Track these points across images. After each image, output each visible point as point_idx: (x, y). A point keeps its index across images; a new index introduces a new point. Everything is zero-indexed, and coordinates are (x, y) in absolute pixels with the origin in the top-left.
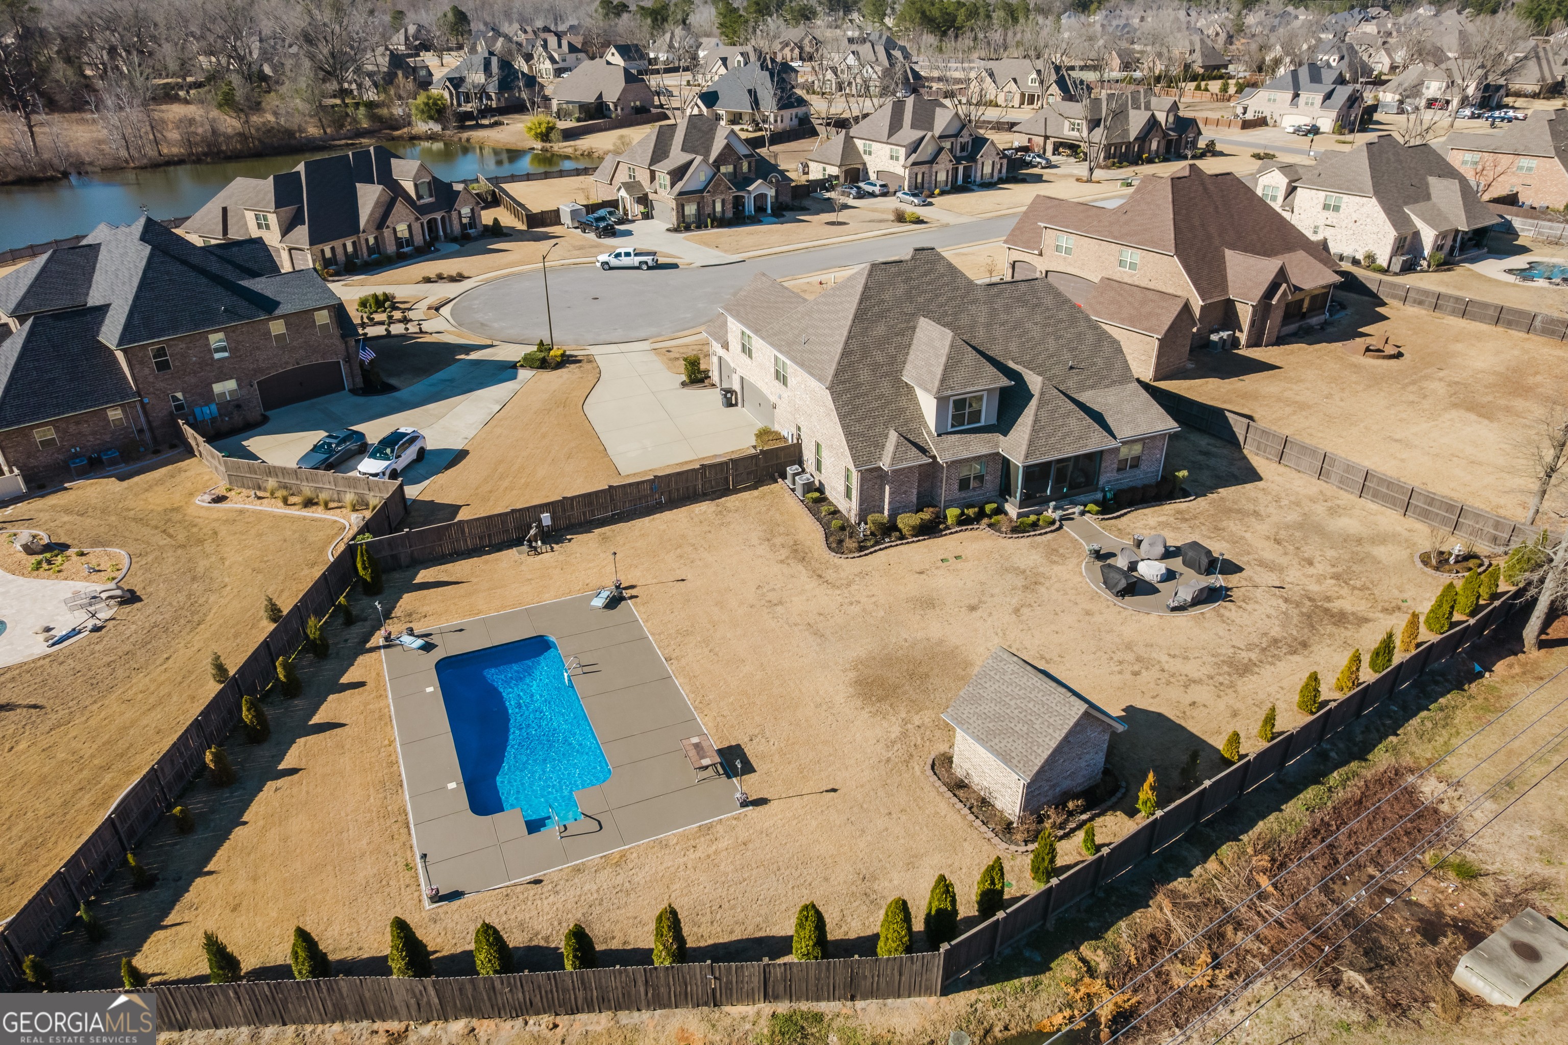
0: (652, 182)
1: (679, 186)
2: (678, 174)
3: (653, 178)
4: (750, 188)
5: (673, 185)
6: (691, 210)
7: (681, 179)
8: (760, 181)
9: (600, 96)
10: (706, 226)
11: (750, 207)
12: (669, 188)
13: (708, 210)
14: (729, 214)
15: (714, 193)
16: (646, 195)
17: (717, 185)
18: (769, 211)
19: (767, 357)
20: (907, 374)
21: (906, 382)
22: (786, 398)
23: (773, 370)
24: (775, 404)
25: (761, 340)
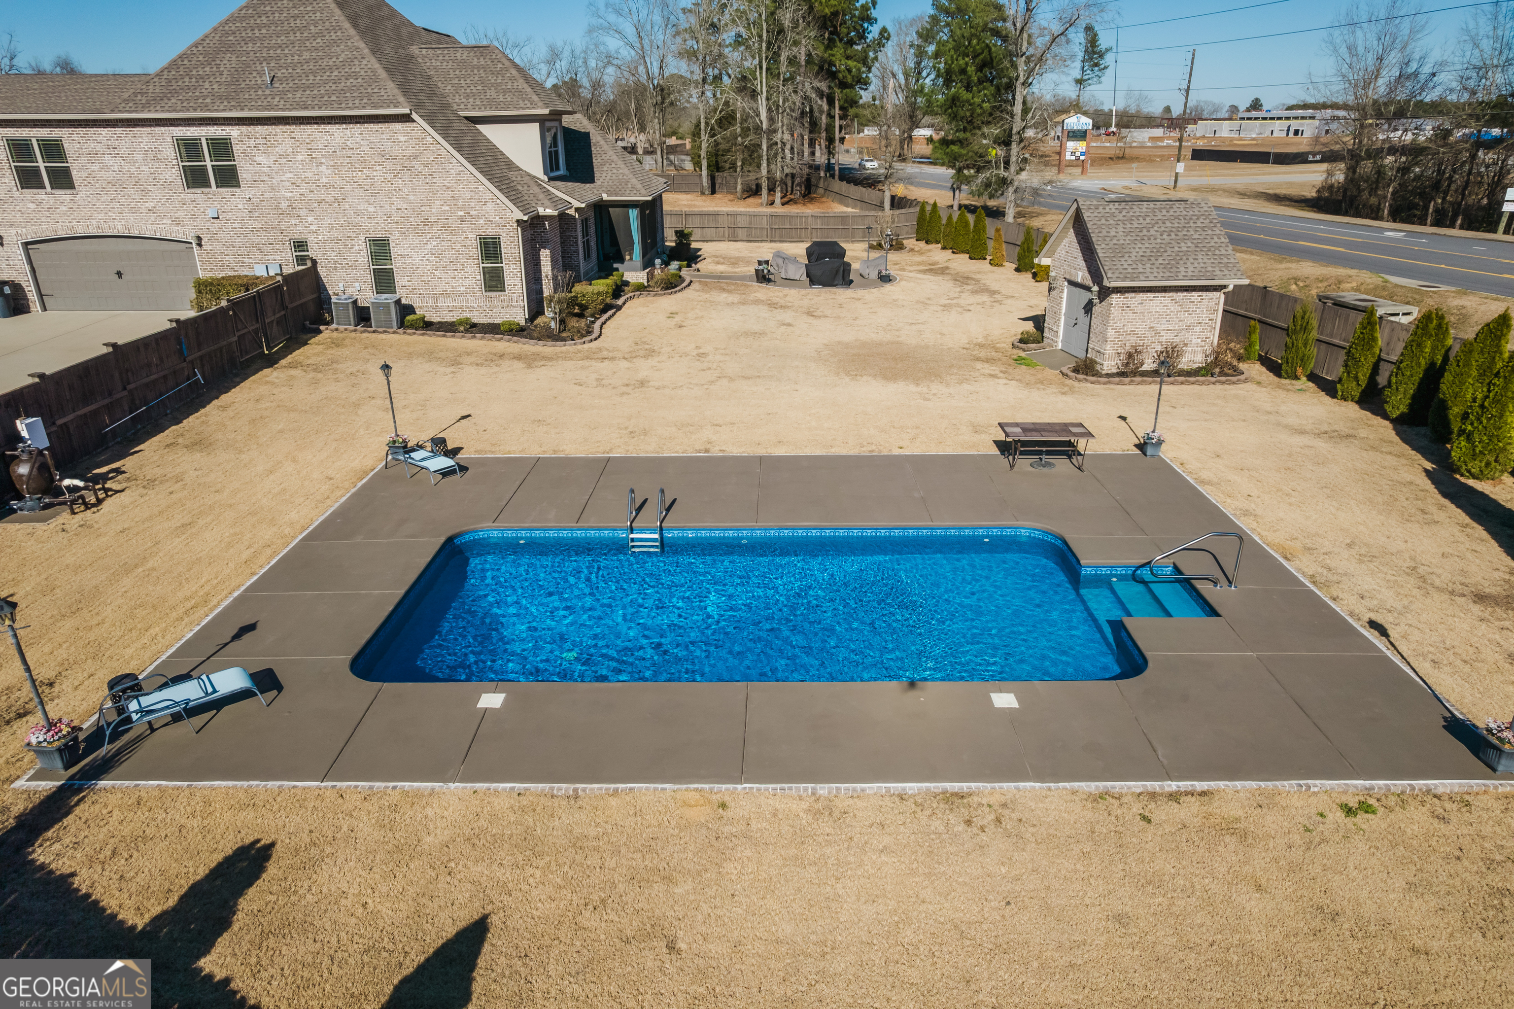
19: (140, 157)
20: (462, 106)
21: (467, 118)
22: (240, 206)
23: (173, 173)
24: (199, 239)
25: (104, 132)
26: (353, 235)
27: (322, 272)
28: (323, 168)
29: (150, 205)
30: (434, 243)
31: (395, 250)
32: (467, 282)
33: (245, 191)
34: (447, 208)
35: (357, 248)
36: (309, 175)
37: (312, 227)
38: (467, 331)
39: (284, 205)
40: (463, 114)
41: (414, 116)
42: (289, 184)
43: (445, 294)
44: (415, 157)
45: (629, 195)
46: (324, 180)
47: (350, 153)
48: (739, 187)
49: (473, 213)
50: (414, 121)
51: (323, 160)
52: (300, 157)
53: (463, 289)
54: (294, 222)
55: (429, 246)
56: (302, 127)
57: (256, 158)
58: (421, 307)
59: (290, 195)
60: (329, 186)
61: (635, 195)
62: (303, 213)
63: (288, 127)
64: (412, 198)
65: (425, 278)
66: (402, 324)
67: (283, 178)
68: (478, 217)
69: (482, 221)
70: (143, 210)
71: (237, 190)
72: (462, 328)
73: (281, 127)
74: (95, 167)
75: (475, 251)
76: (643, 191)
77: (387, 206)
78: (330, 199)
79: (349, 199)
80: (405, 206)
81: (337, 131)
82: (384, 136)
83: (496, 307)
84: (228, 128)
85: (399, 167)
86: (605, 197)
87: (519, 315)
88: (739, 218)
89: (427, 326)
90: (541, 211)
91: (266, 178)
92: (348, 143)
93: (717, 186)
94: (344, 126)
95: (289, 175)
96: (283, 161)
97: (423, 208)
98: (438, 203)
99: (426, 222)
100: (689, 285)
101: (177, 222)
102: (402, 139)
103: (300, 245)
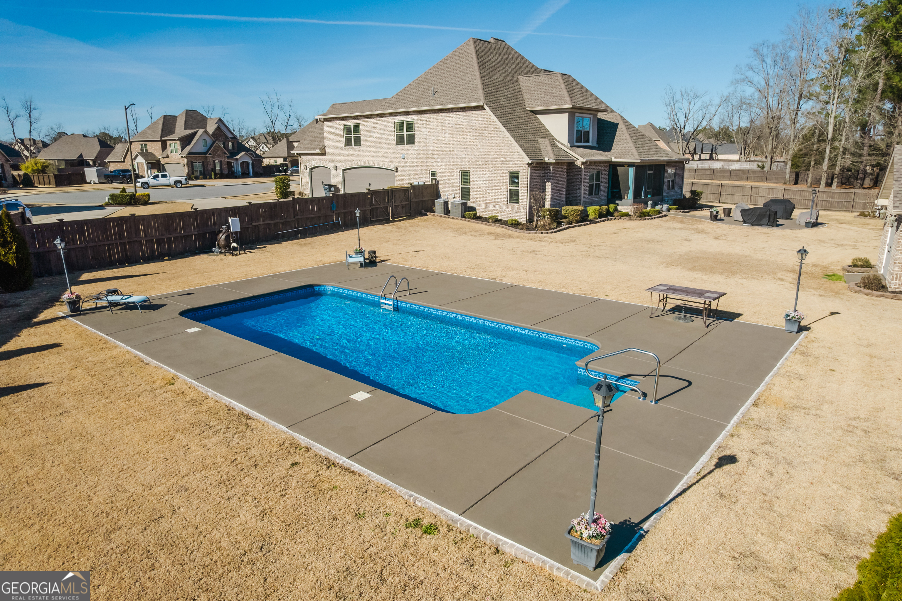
0: (163, 151)
1: (188, 149)
2: (186, 141)
3: (164, 147)
4: (238, 157)
5: (183, 148)
6: (198, 166)
7: (189, 144)
8: (243, 153)
9: (81, 156)
10: (211, 178)
11: (238, 168)
12: (179, 151)
13: (210, 167)
14: (226, 172)
15: (214, 156)
16: (159, 161)
17: (216, 150)
18: (251, 174)
19: (382, 131)
20: (530, 105)
21: (532, 111)
22: (413, 153)
23: (392, 138)
24: (397, 168)
25: (373, 120)
26: (455, 169)
27: (440, 187)
28: (446, 135)
29: (383, 153)
30: (489, 175)
31: (472, 178)
32: (501, 197)
33: (416, 146)
34: (496, 156)
35: (455, 175)
36: (441, 138)
37: (439, 164)
38: (493, 222)
39: (429, 153)
40: (529, 109)
41: (485, 106)
42: (432, 142)
43: (491, 202)
44: (485, 128)
45: (628, 158)
46: (446, 140)
47: (458, 126)
48: (810, 180)
49: (508, 159)
50: (485, 109)
51: (447, 131)
52: (438, 129)
53: (499, 200)
54: (432, 161)
55: (486, 176)
56: (441, 114)
57: (422, 130)
58: (479, 209)
59: (432, 148)
60: (448, 144)
61: (632, 159)
62: (436, 157)
63: (435, 114)
64: (481, 150)
65: (483, 193)
66: (463, 216)
67: (431, 140)
68: (510, 161)
69: (511, 163)
70: (380, 155)
71: (413, 145)
72: (491, 221)
73: (433, 115)
74: (368, 136)
75: (506, 180)
76: (637, 157)
77: (470, 154)
78: (447, 150)
79: (455, 150)
80: (478, 154)
81: (454, 115)
82: (473, 118)
83: (513, 211)
84: (413, 116)
85: (478, 134)
86: (613, 159)
87: (523, 218)
88: (761, 190)
89: (476, 218)
90: (547, 160)
91: (424, 140)
92: (458, 122)
93: (800, 180)
94: (457, 113)
95: (433, 138)
96: (432, 131)
97: (486, 156)
98: (492, 153)
99: (486, 163)
100: (663, 216)
101: (391, 161)
102: (481, 119)
103: (434, 174)
